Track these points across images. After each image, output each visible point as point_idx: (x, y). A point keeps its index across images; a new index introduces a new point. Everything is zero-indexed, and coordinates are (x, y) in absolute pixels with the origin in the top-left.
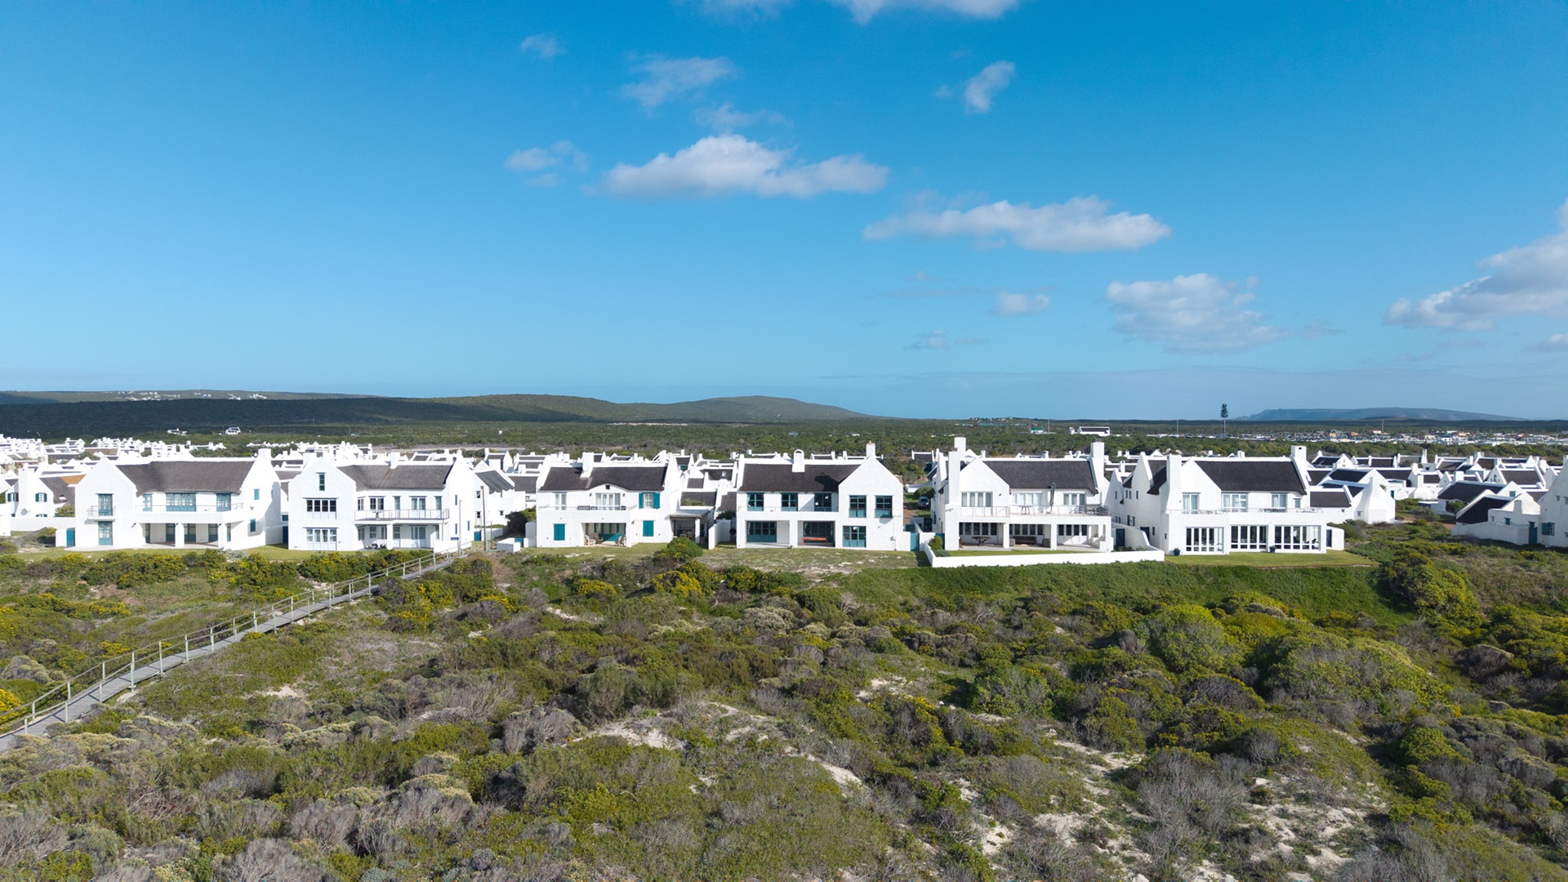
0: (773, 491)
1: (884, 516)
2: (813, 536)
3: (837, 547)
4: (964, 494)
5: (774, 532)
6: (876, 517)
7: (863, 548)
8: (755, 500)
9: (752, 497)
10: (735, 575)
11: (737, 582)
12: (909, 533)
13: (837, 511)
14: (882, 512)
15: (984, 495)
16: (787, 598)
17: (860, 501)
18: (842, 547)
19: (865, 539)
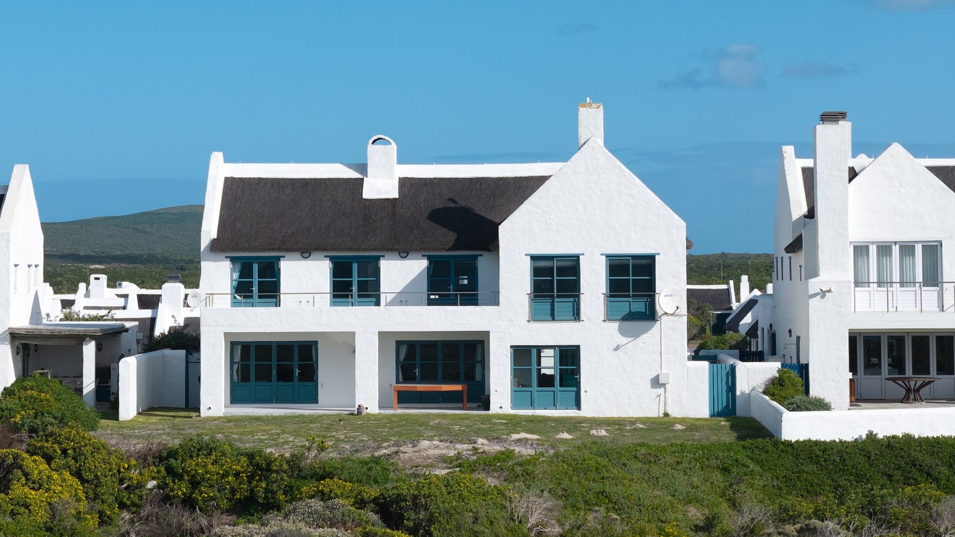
0: (306, 251)
1: (631, 317)
2: (424, 379)
3: (494, 409)
4: (861, 250)
5: (310, 374)
6: (609, 318)
7: (572, 413)
8: (256, 279)
9: (245, 269)
10: (190, 464)
11: (195, 484)
12: (705, 364)
13: (496, 302)
14: (624, 305)
15: (919, 249)
16: (344, 504)
17: (562, 271)
18: (508, 410)
19: (577, 384)
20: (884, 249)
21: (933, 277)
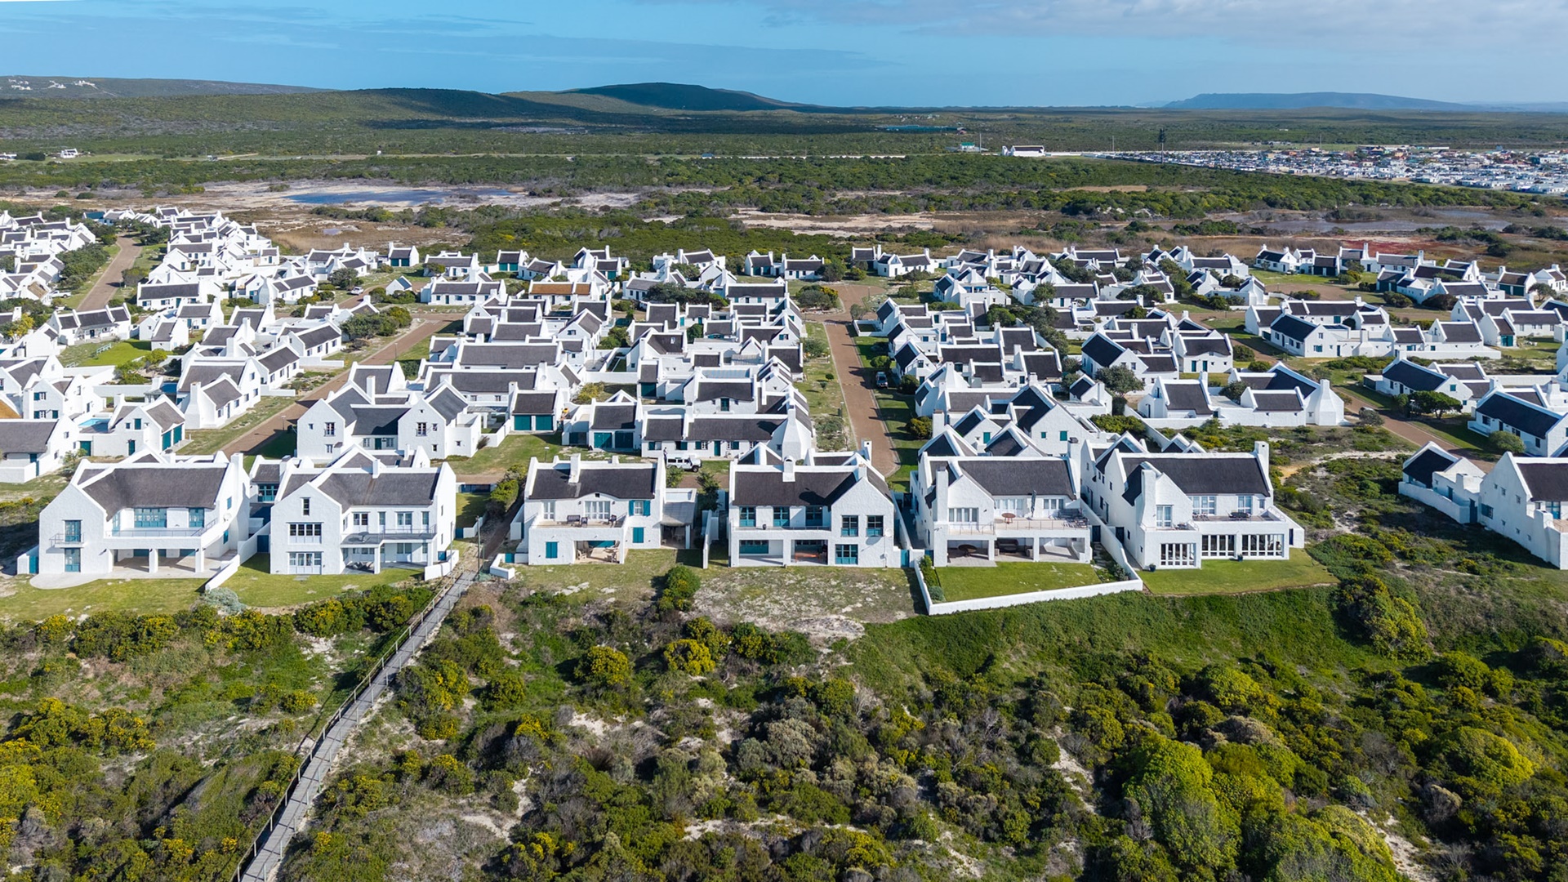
0: (765, 504)
1: (875, 535)
2: (806, 552)
3: (830, 564)
4: (951, 510)
5: (767, 551)
6: (868, 535)
7: (855, 565)
8: (748, 516)
9: (744, 512)
10: (743, 638)
11: (744, 646)
12: (899, 550)
13: (830, 529)
14: (873, 531)
15: (970, 510)
17: (852, 520)
18: (834, 565)
19: (857, 556)
20: (959, 510)
21: (975, 519)
